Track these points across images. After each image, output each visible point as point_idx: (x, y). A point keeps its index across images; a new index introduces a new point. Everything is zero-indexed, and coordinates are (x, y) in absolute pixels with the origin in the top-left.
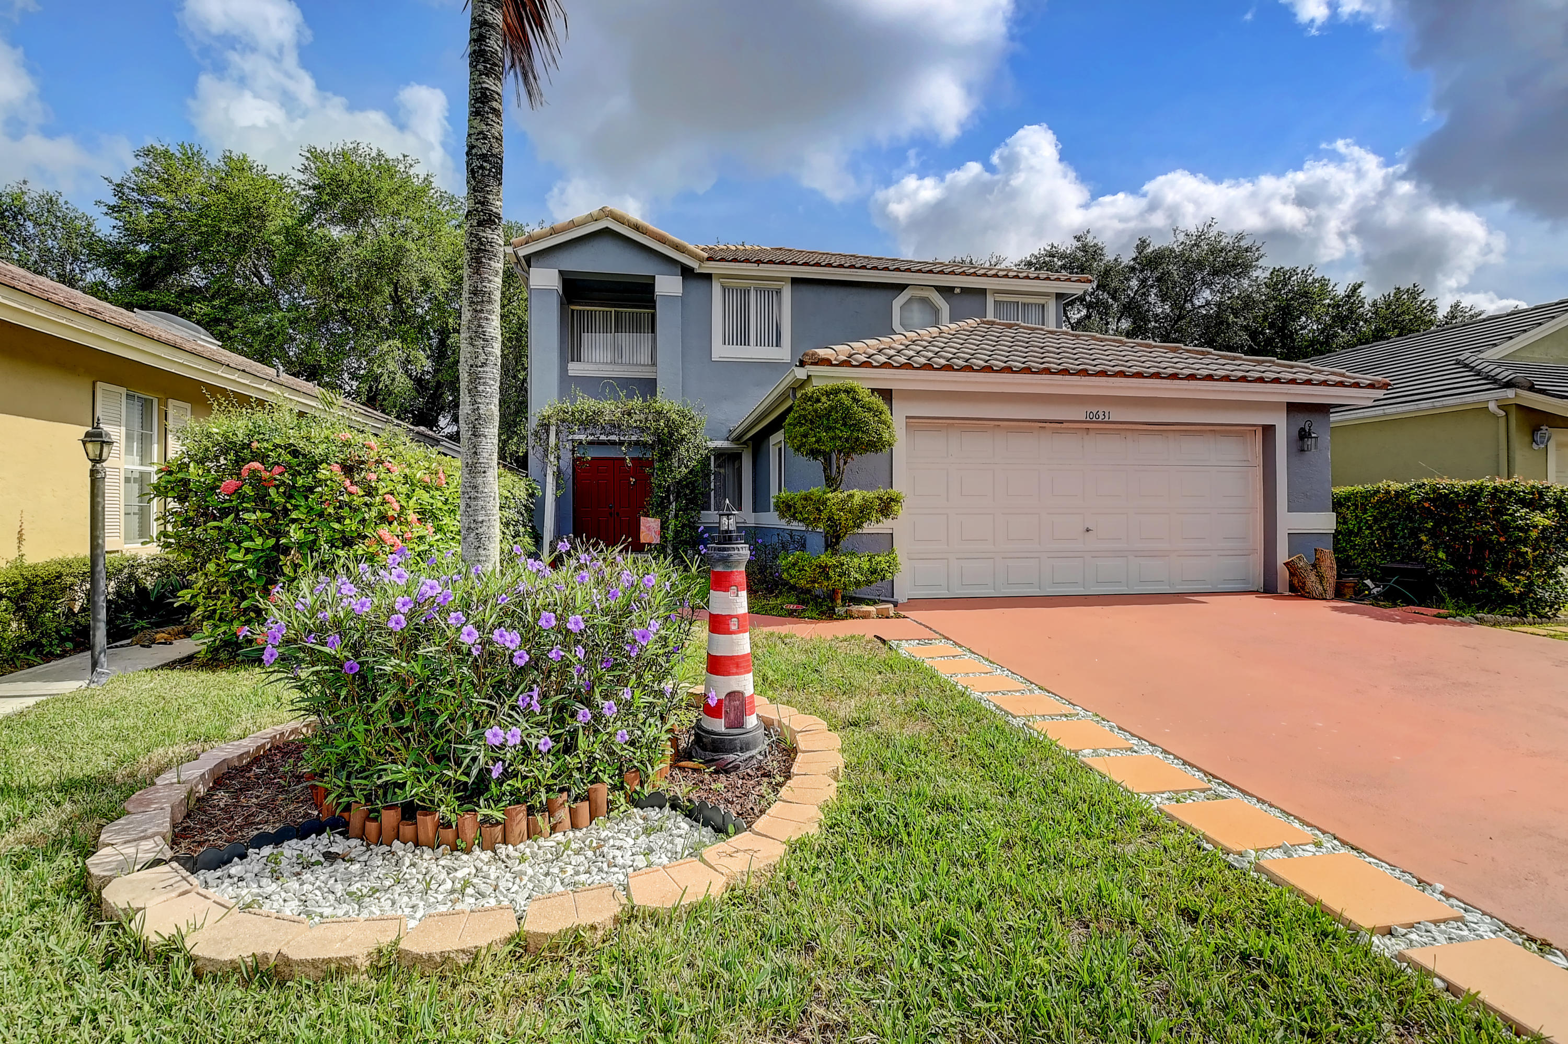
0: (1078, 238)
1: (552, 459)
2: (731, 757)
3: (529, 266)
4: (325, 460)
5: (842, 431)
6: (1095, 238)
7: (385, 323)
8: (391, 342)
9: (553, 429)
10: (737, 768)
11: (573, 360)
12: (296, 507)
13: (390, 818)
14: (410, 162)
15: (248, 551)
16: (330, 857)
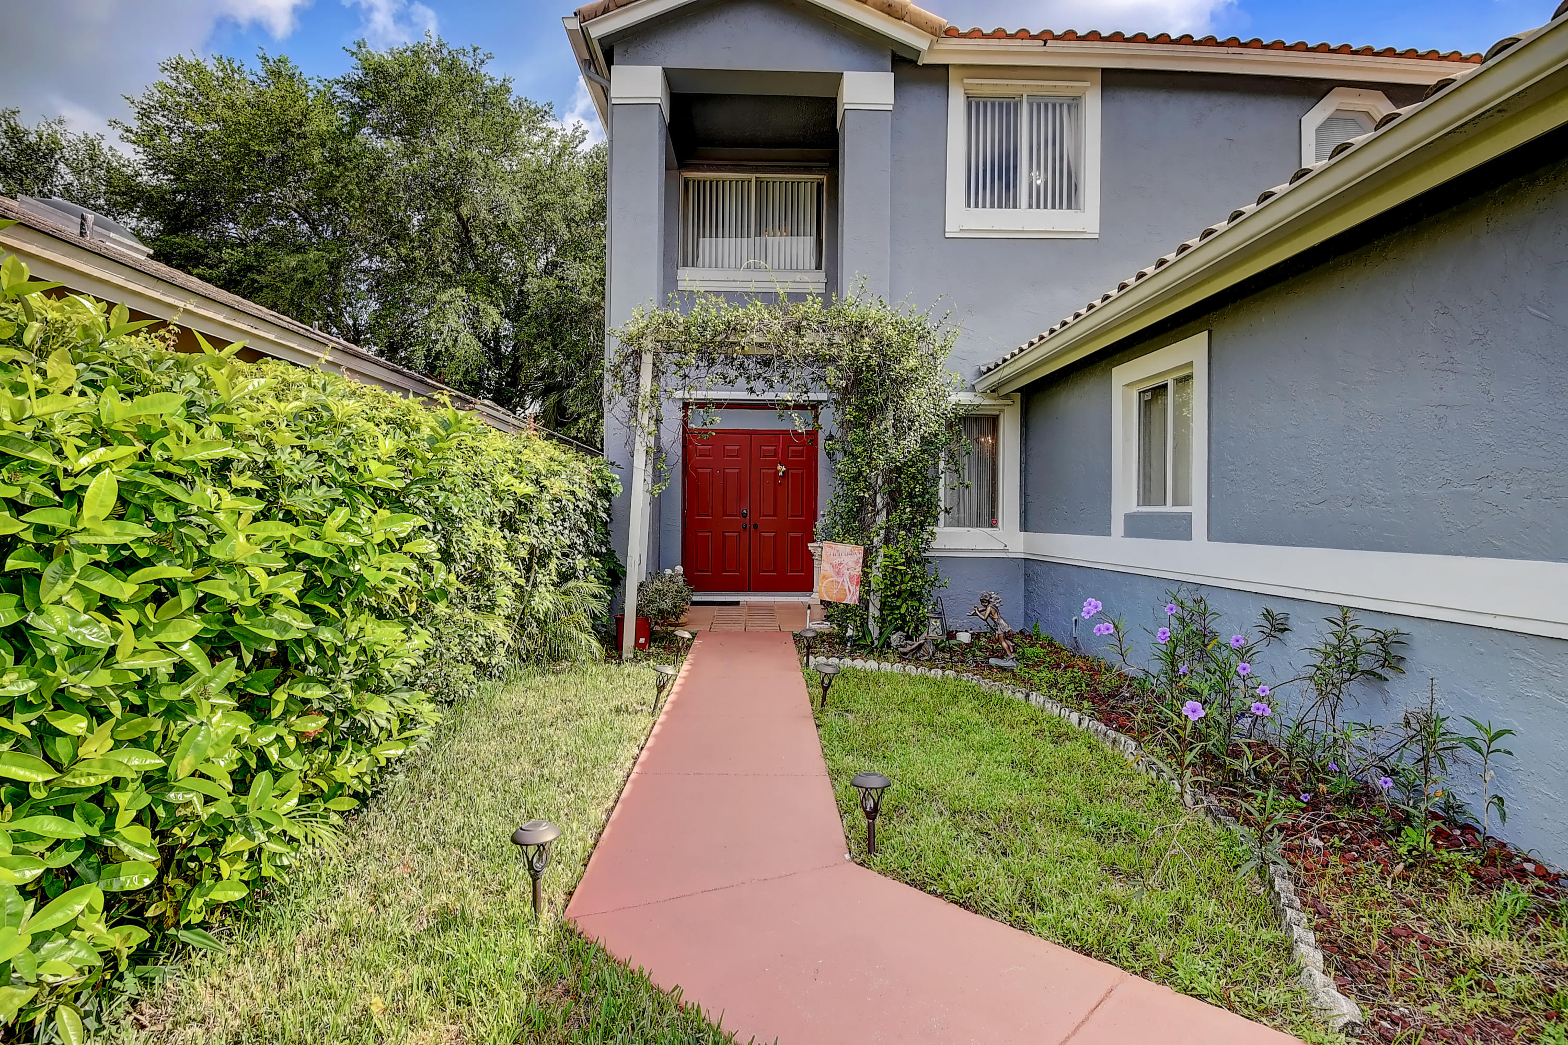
1: (645, 421)
3: (610, 62)
7: (447, 268)
8: (453, 291)
9: (648, 359)
11: (685, 265)
14: (482, 57)
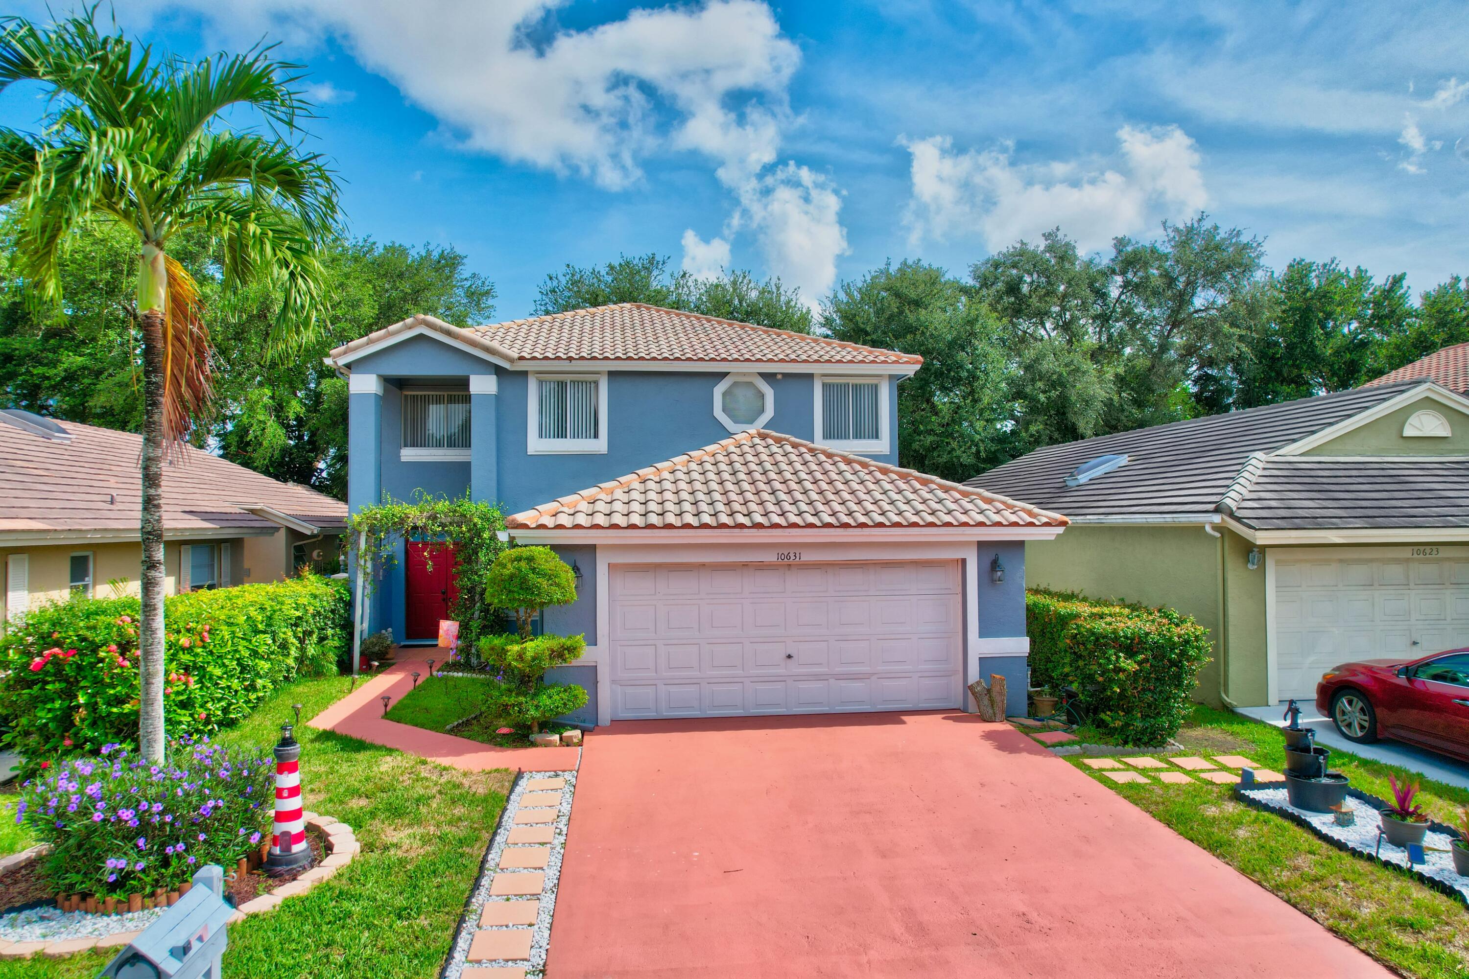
0: (1047, 236)
1: (362, 563)
2: (280, 868)
4: (105, 643)
5: (519, 594)
6: (1065, 235)
9: (363, 534)
10: (282, 875)
11: (406, 446)
12: (84, 678)
13: (75, 899)
15: (50, 710)
16: (42, 919)
